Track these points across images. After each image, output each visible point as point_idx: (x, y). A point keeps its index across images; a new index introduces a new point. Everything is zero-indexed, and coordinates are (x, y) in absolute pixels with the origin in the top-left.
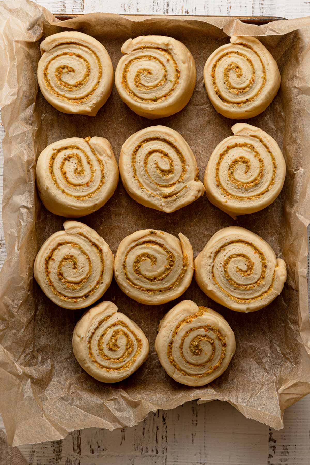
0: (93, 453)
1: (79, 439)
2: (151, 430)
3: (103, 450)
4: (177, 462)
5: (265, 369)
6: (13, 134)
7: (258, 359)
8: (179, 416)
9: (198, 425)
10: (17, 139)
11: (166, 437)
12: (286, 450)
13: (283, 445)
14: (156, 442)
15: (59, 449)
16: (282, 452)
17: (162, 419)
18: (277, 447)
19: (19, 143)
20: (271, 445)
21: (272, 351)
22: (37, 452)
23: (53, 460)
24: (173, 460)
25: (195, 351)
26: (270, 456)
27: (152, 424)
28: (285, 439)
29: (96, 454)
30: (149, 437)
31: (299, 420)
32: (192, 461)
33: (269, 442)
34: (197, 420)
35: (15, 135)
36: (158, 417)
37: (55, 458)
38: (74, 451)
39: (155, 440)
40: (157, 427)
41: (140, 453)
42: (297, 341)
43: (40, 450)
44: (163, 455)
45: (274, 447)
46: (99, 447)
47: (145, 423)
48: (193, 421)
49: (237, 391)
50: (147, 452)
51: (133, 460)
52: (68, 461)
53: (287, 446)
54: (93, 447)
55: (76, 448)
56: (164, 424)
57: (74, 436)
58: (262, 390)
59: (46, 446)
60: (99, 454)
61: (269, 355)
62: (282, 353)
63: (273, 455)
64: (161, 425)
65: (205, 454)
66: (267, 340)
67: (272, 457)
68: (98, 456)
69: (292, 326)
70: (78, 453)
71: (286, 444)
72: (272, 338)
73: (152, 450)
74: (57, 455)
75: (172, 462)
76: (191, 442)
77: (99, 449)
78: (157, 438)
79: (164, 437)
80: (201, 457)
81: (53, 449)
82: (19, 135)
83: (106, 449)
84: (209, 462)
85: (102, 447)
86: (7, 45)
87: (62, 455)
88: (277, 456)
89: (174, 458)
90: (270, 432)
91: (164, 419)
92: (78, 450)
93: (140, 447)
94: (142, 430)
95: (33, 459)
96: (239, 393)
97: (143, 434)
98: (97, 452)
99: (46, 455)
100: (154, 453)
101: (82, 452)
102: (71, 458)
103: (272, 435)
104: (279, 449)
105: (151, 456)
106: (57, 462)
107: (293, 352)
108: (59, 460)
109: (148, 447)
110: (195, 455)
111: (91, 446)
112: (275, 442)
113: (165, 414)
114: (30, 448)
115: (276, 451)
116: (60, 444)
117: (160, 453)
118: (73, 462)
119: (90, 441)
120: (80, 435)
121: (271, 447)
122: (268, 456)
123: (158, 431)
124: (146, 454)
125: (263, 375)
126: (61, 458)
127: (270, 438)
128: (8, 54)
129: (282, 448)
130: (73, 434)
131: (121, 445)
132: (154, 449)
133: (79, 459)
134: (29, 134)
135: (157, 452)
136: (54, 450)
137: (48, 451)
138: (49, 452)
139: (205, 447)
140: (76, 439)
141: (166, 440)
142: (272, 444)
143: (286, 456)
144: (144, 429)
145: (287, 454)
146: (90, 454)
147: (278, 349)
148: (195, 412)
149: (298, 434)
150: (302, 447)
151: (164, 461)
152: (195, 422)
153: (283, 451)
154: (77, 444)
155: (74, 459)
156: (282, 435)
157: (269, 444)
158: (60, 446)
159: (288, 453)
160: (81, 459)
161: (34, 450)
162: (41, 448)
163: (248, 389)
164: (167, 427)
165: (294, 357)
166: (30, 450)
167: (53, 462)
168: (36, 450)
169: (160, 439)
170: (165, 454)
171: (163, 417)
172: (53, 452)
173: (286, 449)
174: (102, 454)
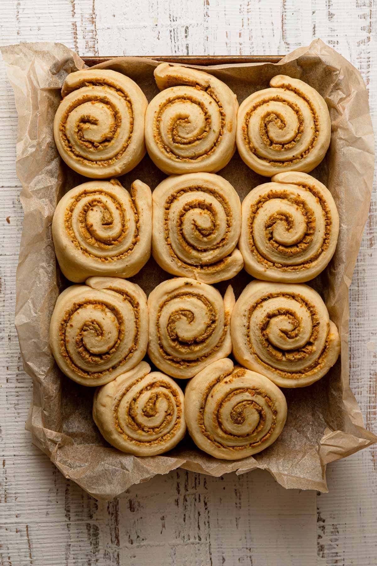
0: (132, 544)
1: (117, 530)
2: (192, 516)
3: (143, 540)
4: (222, 548)
5: (306, 437)
6: (34, 188)
7: (299, 427)
8: (221, 499)
9: (242, 508)
10: (39, 193)
11: (208, 522)
12: (336, 530)
13: (333, 525)
14: (198, 529)
15: (96, 542)
16: (332, 532)
17: (203, 504)
18: (326, 527)
19: (40, 198)
20: (319, 525)
21: (315, 419)
22: (74, 546)
23: (90, 553)
24: (217, 547)
25: (237, 419)
26: (320, 537)
27: (193, 510)
28: (334, 518)
29: (135, 544)
30: (191, 524)
31: (348, 498)
32: (238, 547)
33: (318, 521)
34: (240, 503)
35: (36, 189)
36: (200, 501)
37: (93, 551)
38: (112, 542)
39: (197, 525)
40: (199, 513)
41: (182, 541)
42: (341, 408)
43: (76, 543)
44: (207, 542)
45: (323, 527)
46: (138, 537)
47: (186, 509)
48: (236, 504)
49: (278, 459)
50: (189, 539)
51: (175, 548)
52: (106, 553)
53: (337, 525)
54: (131, 538)
55: (114, 539)
56: (206, 509)
57: (112, 527)
58: (304, 458)
59: (82, 539)
60: (139, 544)
61: (311, 423)
62: (326, 421)
63: (322, 535)
64: (202, 510)
65: (251, 538)
66: (309, 407)
67: (322, 537)
68: (138, 547)
69: (334, 393)
70: (117, 545)
71: (335, 523)
72: (314, 405)
73: (195, 537)
74: (94, 548)
75: (216, 548)
76: (236, 526)
77: (138, 539)
78: (200, 524)
79: (206, 523)
80: (246, 542)
81: (89, 542)
82: (40, 190)
83: (146, 539)
84: (255, 547)
85: (141, 537)
86: (30, 90)
87: (100, 547)
88: (327, 536)
89: (218, 545)
90: (319, 511)
91: (206, 504)
92: (116, 541)
93: (182, 535)
94: (183, 517)
95: (68, 554)
96: (280, 461)
97: (184, 521)
98: (137, 542)
99: (83, 548)
100: (197, 540)
101: (120, 543)
102: (109, 550)
103: (321, 514)
104: (329, 529)
105: (193, 544)
106: (94, 555)
107: (337, 420)
108: (97, 553)
109: (190, 535)
110: (241, 540)
111: (129, 536)
112: (324, 521)
113: (206, 498)
114: (65, 542)
115: (325, 531)
116: (97, 536)
117: (203, 540)
118: (111, 555)
119: (129, 531)
120: (117, 525)
121: (320, 527)
122: (317, 537)
123: (200, 517)
124: (188, 541)
125: (305, 444)
126: (99, 551)
127: (318, 518)
128: (31, 101)
129: (332, 527)
130: (110, 525)
131: (161, 533)
132: (197, 536)
133: (118, 550)
134: (52, 188)
135: (200, 539)
136: (91, 542)
137: (84, 544)
138: (86, 545)
139: (250, 531)
140: (114, 530)
141: (209, 525)
142: (321, 523)
143: (336, 535)
144: (185, 515)
145: (337, 534)
146: (129, 545)
147: (321, 416)
148: (238, 495)
149: (348, 512)
150: (352, 525)
151: (208, 548)
152: (238, 505)
153: (333, 530)
154: (115, 535)
155: (112, 551)
156: (331, 514)
157: (318, 524)
158: (97, 539)
159: (338, 532)
160: (120, 550)
161: (69, 543)
162: (77, 542)
163: (289, 457)
164: (209, 512)
165: (337, 425)
166: (65, 544)
167: (90, 555)
168: (72, 544)
169: (202, 525)
170: (208, 541)
171: (204, 502)
172: (89, 545)
173: (336, 528)
174: (142, 544)
